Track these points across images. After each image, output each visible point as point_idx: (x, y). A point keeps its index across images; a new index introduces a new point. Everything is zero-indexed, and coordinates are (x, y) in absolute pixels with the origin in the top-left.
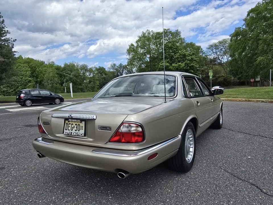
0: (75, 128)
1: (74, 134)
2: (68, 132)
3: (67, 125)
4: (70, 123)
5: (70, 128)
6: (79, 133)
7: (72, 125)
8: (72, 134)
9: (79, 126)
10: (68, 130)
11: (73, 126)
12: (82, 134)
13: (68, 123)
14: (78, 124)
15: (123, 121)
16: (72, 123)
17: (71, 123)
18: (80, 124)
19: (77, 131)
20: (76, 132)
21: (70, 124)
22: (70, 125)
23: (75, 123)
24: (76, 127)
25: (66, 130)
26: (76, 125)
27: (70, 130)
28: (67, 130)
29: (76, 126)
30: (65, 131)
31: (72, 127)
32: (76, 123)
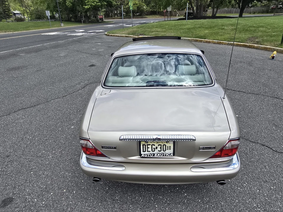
0: (159, 149)
1: (159, 155)
2: (149, 154)
3: (144, 146)
4: (148, 144)
5: (150, 149)
6: (165, 154)
7: (153, 146)
8: (155, 156)
9: (164, 146)
10: (148, 151)
12: (171, 154)
13: (146, 144)
14: (162, 144)
15: (229, 139)
16: (153, 143)
18: (166, 144)
19: (162, 152)
20: (160, 152)
21: (150, 145)
22: (149, 146)
24: (161, 148)
25: (143, 151)
26: (160, 146)
27: (150, 151)
28: (145, 152)
30: (142, 153)
31: (154, 148)
32: (159, 144)
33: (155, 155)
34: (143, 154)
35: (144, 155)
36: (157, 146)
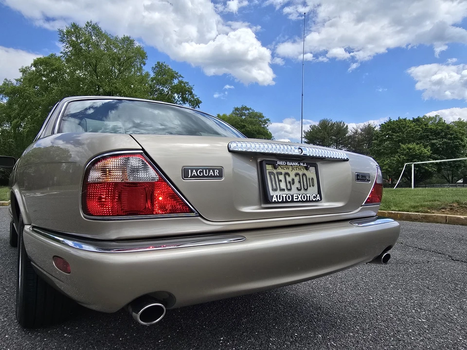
0: (297, 185)
1: (300, 198)
2: (284, 196)
3: (272, 177)
4: (278, 170)
5: (283, 185)
6: (308, 196)
7: (287, 177)
8: (294, 199)
9: (304, 177)
10: (280, 189)
11: (289, 179)
12: (316, 196)
13: (274, 172)
14: (301, 173)
16: (287, 171)
17: (283, 171)
18: (305, 172)
19: (303, 191)
20: (299, 192)
21: (281, 174)
22: (281, 177)
23: (294, 172)
24: (300, 182)
25: (273, 189)
26: (298, 177)
27: (284, 190)
28: (276, 189)
29: (297, 179)
30: (272, 193)
31: (289, 182)
32: (296, 172)
33: (295, 197)
34: (275, 196)
35: (277, 196)
36: (294, 177)
